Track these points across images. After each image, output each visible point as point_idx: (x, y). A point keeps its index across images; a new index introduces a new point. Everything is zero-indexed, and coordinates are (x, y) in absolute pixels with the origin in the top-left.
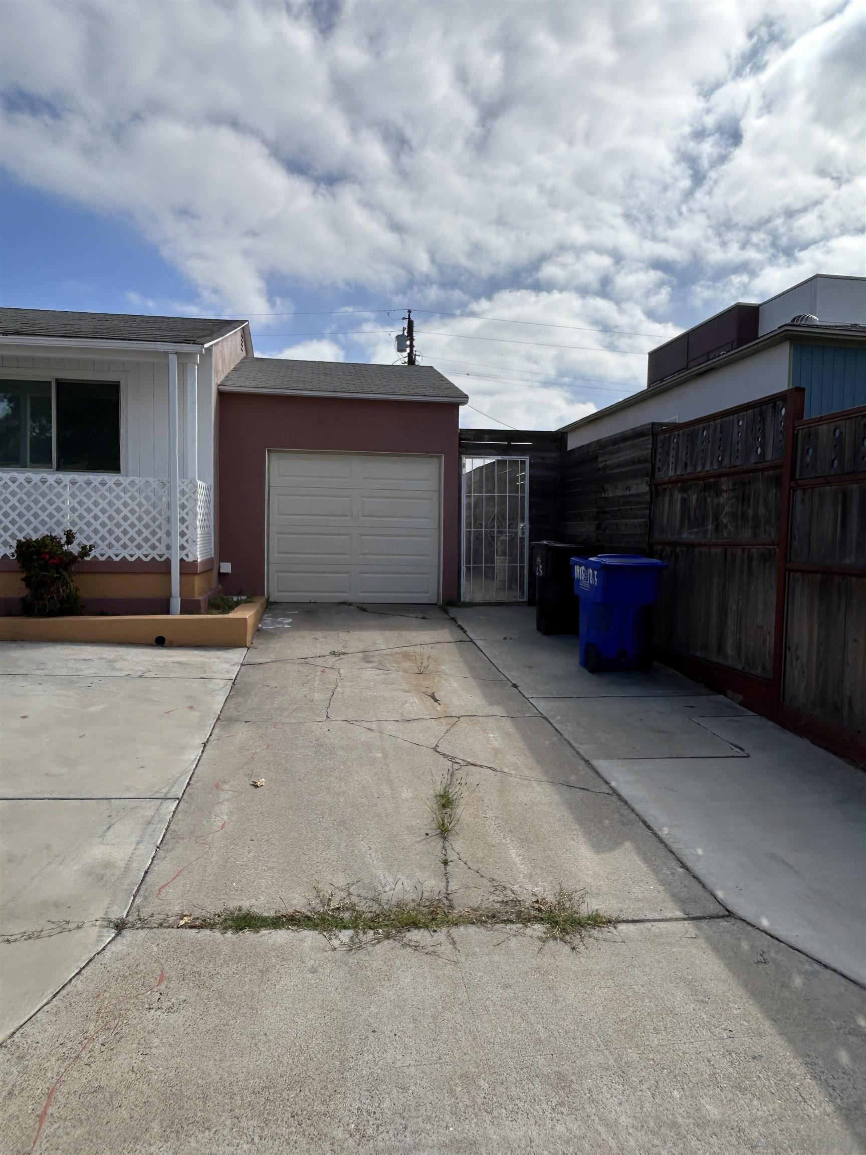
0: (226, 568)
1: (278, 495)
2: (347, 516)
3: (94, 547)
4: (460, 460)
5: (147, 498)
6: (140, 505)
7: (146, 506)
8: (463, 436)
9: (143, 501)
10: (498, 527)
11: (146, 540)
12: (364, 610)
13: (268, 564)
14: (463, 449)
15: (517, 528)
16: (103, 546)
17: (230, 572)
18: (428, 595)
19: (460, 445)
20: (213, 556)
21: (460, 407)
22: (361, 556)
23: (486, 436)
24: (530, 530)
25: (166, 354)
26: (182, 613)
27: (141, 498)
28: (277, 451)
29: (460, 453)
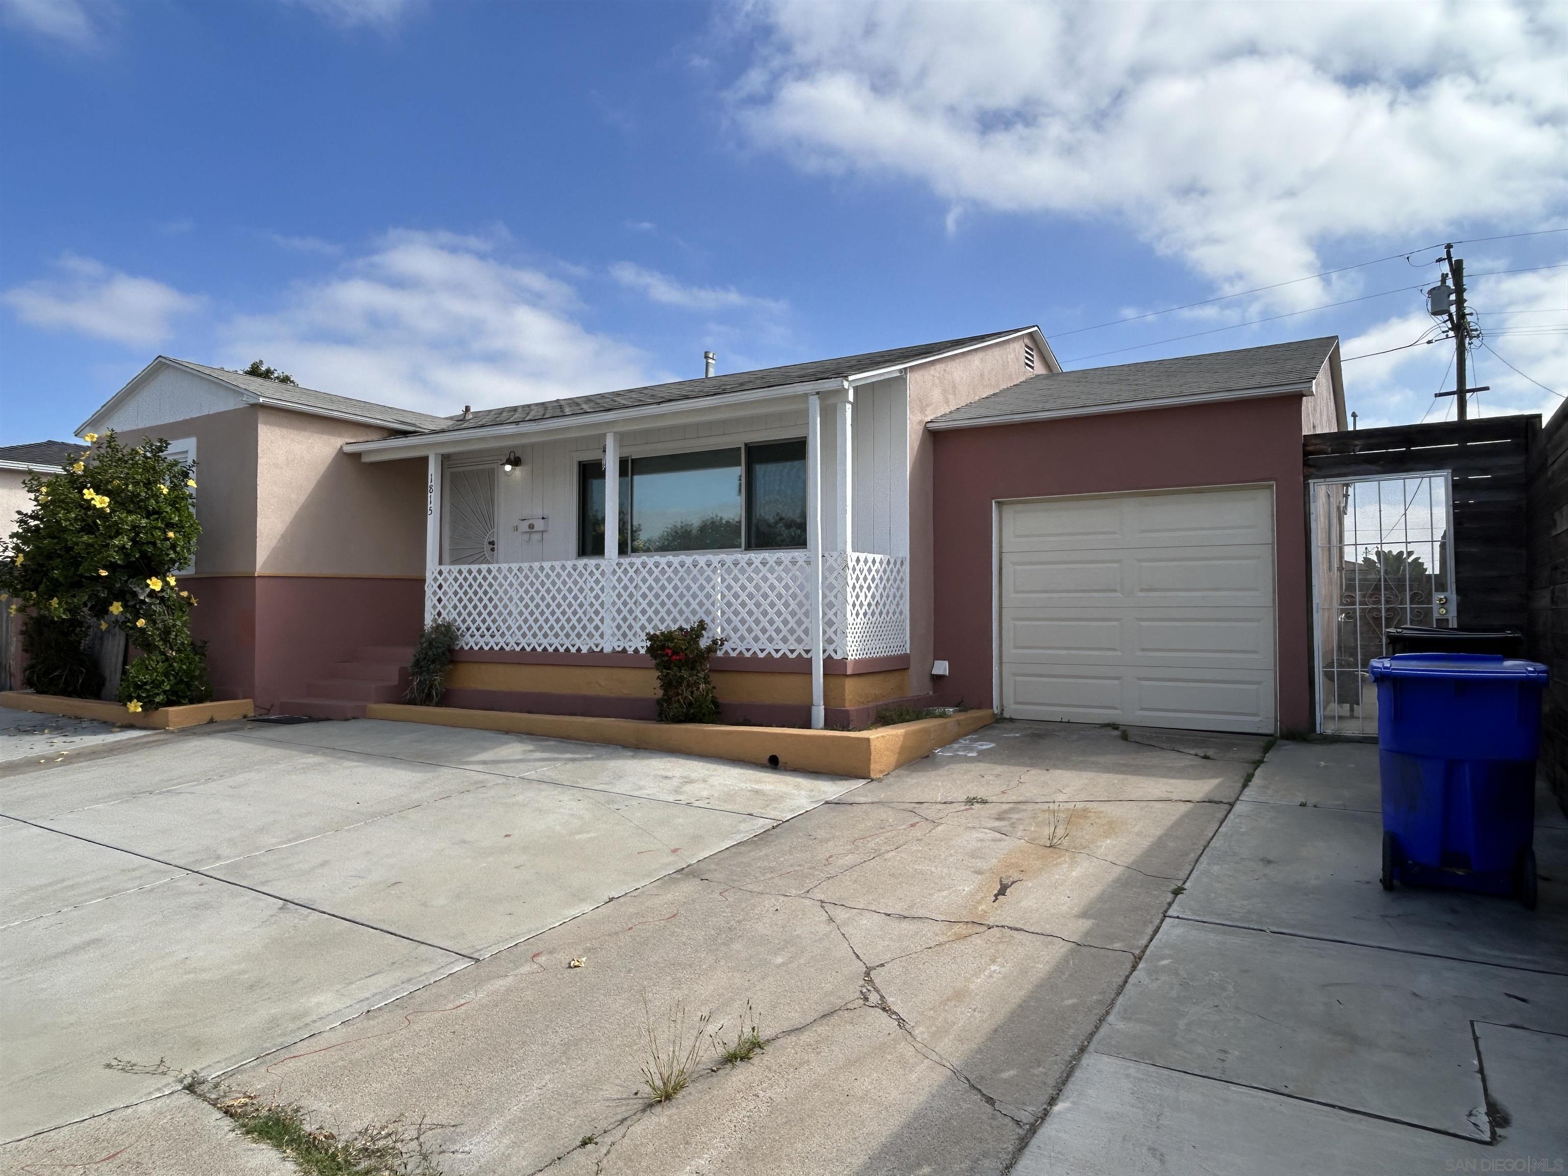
0: (942, 668)
1: (1014, 564)
2: (1115, 591)
3: (726, 640)
4: (1306, 487)
5: (794, 579)
6: (787, 587)
7: (794, 588)
8: (1310, 448)
9: (791, 583)
10: (1387, 602)
11: (792, 631)
12: (1125, 737)
13: (1001, 663)
14: (1312, 470)
15: (1430, 601)
16: (734, 637)
17: (947, 673)
18: (1258, 719)
19: (1306, 464)
20: (908, 652)
21: (1304, 398)
22: (1140, 653)
23: (1357, 442)
24: (1459, 605)
25: (806, 395)
26: (828, 726)
27: (787, 579)
28: (1012, 503)
29: (1306, 477)
